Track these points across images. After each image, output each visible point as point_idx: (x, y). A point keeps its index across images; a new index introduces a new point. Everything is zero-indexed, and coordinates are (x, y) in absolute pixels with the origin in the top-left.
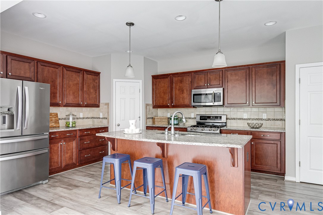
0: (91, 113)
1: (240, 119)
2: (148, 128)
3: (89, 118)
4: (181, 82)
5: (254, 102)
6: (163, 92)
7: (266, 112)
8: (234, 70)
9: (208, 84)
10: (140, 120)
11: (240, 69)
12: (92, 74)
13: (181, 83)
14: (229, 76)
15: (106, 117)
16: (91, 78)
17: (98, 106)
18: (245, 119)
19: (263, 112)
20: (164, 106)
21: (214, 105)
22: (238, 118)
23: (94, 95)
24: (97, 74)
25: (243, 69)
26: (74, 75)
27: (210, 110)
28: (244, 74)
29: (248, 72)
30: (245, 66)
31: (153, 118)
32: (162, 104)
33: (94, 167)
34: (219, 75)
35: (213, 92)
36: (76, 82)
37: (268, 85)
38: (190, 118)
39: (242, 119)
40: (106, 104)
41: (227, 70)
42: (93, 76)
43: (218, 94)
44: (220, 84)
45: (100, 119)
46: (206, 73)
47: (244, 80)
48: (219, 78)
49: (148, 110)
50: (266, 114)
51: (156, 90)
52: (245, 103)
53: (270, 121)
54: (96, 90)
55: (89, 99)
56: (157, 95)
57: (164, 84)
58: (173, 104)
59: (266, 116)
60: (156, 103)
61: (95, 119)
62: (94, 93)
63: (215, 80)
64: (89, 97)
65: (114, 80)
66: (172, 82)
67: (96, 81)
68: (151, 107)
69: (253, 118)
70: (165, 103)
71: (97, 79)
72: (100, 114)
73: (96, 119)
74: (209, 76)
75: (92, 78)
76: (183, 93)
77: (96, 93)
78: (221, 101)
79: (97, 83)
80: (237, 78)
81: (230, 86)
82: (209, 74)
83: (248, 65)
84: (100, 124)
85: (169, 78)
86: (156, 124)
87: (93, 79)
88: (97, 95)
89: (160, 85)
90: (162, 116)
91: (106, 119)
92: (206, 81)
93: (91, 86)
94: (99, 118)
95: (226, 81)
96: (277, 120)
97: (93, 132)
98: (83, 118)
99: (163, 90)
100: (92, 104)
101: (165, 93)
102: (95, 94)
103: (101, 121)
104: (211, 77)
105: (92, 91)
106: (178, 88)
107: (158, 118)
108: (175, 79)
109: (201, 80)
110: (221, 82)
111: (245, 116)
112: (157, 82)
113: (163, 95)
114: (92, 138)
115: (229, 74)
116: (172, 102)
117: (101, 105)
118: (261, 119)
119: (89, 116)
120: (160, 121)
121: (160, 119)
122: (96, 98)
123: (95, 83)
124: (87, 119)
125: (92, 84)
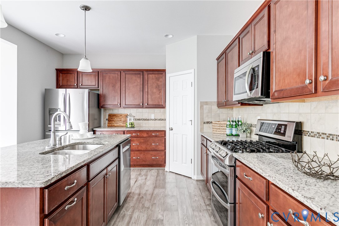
12: (154, 73)
16: (154, 77)
17: (164, 107)
23: (158, 95)
24: (162, 72)
26: (134, 77)
36: (136, 84)
42: (157, 75)
49: (206, 111)
51: (218, 79)
54: (160, 90)
55: (152, 100)
56: (219, 88)
62: (158, 93)
64: (151, 97)
65: (168, 76)
67: (161, 80)
75: (155, 77)
77: (160, 92)
87: (157, 78)
88: (162, 95)
93: (154, 86)
97: (143, 134)
98: (156, 120)
100: (155, 105)
102: (159, 94)
105: (155, 90)
114: (142, 141)
120: (219, 127)
121: (219, 125)
122: (160, 98)
123: (158, 83)
124: (160, 121)
125: (155, 83)
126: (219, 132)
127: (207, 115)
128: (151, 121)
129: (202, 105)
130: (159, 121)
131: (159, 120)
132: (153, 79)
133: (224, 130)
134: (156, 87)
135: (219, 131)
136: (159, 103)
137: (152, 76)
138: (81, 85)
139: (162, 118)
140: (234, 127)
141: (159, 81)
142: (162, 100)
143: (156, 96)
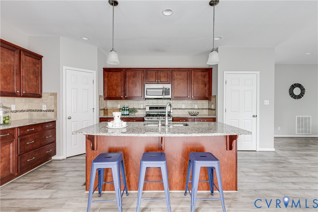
0: (27, 105)
1: (180, 109)
2: (101, 119)
3: (24, 111)
4: (134, 76)
5: (193, 96)
6: (116, 85)
7: (197, 104)
8: (179, 71)
9: (159, 81)
10: (93, 112)
11: (183, 70)
12: (32, 56)
13: (134, 78)
14: (175, 75)
15: (52, 109)
16: (31, 61)
17: (40, 96)
18: (183, 109)
19: (195, 104)
20: (117, 97)
21: (164, 98)
22: (178, 108)
23: (35, 83)
24: (39, 58)
25: (185, 71)
27: (157, 102)
28: (186, 75)
29: (189, 74)
30: (187, 68)
31: (104, 109)
32: (114, 95)
33: (40, 171)
34: (167, 74)
35: (164, 87)
36: (9, 63)
37: (201, 84)
38: (140, 109)
39: (181, 109)
40: (52, 94)
41: (173, 70)
42: (34, 59)
43: (167, 89)
44: (168, 81)
45: (43, 112)
46: (157, 71)
47: (186, 79)
48: (167, 76)
49: (101, 102)
50: (197, 105)
51: (108, 82)
52: (187, 96)
53: (199, 110)
54: (37, 77)
55: (29, 87)
56: (108, 87)
57: (117, 77)
58: (126, 96)
59: (197, 106)
60: (108, 95)
61: (34, 112)
62: (35, 80)
63: (164, 77)
64: (28, 84)
65: (65, 68)
66: (125, 76)
67: (37, 66)
68: (103, 99)
69: (189, 108)
70: (117, 95)
71: (38, 63)
72: (43, 105)
73: (36, 112)
74: (159, 74)
75: (32, 61)
76: (135, 87)
77: (37, 80)
78: (169, 95)
79: (38, 68)
80: (181, 77)
81: (176, 82)
82: (159, 72)
83: (188, 68)
84: (43, 118)
85: (122, 72)
86: (109, 115)
87: (34, 63)
88: (39, 83)
89: (112, 78)
90: (112, 107)
91: (53, 111)
92: (157, 78)
93: (31, 71)
94: (41, 111)
95: (173, 79)
96: (204, 109)
97: (37, 128)
98: (16, 111)
99: (116, 83)
101: (117, 86)
102: (36, 82)
103: (43, 115)
104: (161, 75)
105: (32, 77)
106: (131, 82)
107: (110, 110)
108: (128, 74)
109: (152, 76)
110: (169, 79)
111: (183, 107)
112: (109, 75)
113: (116, 88)
114: (37, 136)
115: (175, 74)
116: (125, 94)
117: (43, 95)
118: (194, 109)
119: (24, 109)
122: (37, 86)
123: (36, 68)
124: (21, 113)
125: (32, 68)
131: (21, 111)
132: (29, 62)
134: (33, 73)
137: (29, 59)
139: (24, 110)
141: (36, 67)
142: (39, 89)
143: (33, 83)
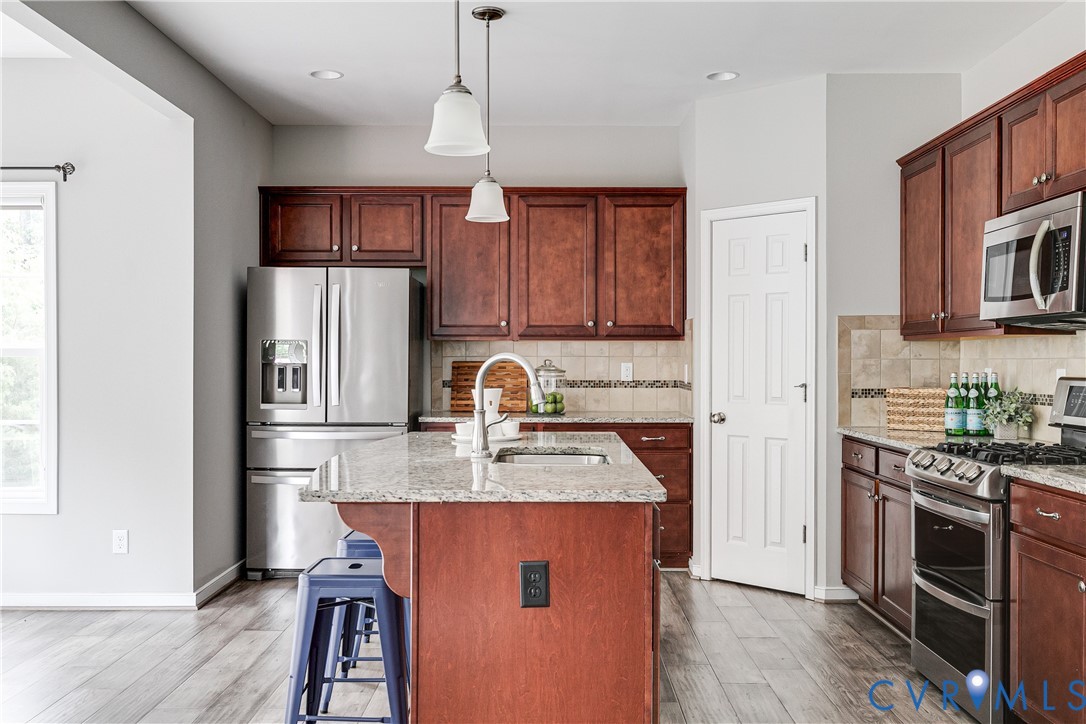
3: (665, 384)
12: (640, 201)
16: (638, 219)
23: (655, 290)
24: (669, 200)
26: (561, 219)
32: (921, 312)
36: (568, 246)
42: (649, 210)
49: (858, 351)
51: (907, 236)
54: (662, 269)
55: (631, 306)
56: (910, 269)
57: (928, 200)
60: (909, 310)
62: (655, 278)
64: (628, 297)
67: (665, 229)
71: (670, 219)
72: (685, 366)
75: (644, 218)
87: (649, 221)
88: (667, 287)
89: (918, 210)
93: (639, 253)
98: (637, 384)
99: (925, 237)
100: (645, 326)
102: (659, 285)
105: (642, 271)
112: (910, 193)
119: (664, 376)
120: (911, 409)
121: (911, 401)
122: (663, 299)
123: (656, 239)
124: (654, 389)
125: (643, 241)
126: (911, 427)
127: (865, 367)
128: (620, 390)
129: (846, 327)
130: (649, 389)
131: (653, 384)
132: (634, 225)
133: (931, 419)
134: (648, 258)
135: (912, 423)
136: (659, 319)
137: (633, 215)
138: (359, 249)
139: (662, 379)
140: (971, 405)
141: (659, 233)
142: (670, 307)
143: (648, 291)
